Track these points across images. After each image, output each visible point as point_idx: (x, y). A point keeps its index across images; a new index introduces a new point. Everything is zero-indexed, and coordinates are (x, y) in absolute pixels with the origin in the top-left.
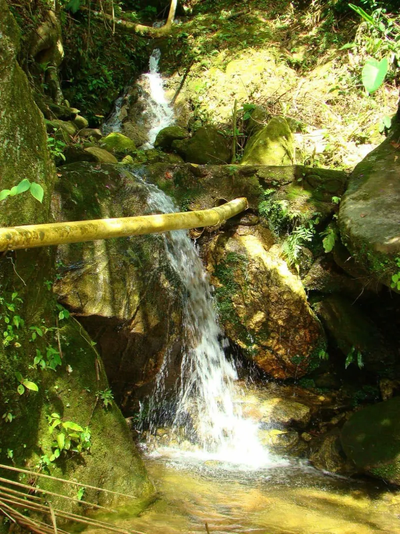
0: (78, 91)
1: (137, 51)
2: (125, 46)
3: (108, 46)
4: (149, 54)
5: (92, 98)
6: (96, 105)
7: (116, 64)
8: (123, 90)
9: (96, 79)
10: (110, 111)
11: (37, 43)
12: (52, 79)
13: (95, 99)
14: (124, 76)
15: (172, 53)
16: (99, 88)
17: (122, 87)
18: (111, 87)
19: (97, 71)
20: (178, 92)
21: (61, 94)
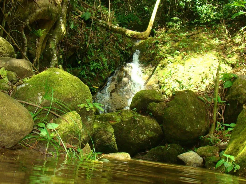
0: (83, 69)
1: (126, 49)
2: (118, 45)
3: (107, 44)
4: (133, 52)
5: (92, 75)
6: (94, 80)
7: (111, 55)
8: (114, 72)
9: (96, 63)
10: (103, 85)
11: (35, 12)
12: (51, 47)
13: (94, 76)
14: (116, 63)
15: (149, 52)
16: (97, 68)
17: (113, 70)
18: (106, 69)
19: (98, 58)
20: (150, 76)
21: (56, 59)
